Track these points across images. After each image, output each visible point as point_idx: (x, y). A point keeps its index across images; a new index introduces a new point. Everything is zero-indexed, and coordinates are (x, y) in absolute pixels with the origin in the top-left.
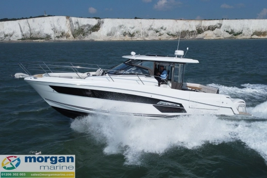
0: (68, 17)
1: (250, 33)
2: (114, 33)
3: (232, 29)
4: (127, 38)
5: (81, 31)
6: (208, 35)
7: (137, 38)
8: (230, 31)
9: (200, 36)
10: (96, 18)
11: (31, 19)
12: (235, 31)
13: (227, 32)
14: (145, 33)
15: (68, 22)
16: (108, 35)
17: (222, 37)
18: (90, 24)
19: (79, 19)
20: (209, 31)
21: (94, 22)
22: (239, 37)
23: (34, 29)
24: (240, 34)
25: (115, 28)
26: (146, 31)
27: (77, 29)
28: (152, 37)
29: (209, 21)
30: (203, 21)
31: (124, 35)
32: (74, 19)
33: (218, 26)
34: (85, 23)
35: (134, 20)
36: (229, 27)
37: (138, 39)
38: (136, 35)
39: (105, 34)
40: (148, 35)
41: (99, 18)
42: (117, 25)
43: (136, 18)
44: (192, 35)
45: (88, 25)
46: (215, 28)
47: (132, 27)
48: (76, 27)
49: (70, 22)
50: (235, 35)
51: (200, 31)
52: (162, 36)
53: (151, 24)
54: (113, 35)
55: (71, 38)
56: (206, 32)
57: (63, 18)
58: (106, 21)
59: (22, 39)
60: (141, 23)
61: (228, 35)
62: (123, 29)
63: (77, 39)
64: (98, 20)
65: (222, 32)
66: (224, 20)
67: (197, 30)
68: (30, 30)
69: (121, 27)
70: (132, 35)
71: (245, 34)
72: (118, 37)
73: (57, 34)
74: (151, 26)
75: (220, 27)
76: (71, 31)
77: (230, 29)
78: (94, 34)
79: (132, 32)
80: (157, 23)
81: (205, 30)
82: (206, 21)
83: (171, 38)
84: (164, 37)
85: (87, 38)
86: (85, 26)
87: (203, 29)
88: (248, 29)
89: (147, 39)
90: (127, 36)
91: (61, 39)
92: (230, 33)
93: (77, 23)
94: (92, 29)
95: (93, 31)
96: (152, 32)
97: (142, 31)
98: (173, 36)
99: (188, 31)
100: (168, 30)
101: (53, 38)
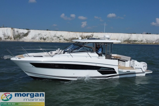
0: (12, 28)
2: (35, 37)
4: (42, 41)
5: (19, 36)
10: (27, 29)
14: (52, 38)
15: (12, 31)
16: (32, 38)
18: (24, 32)
19: (19, 29)
21: (25, 31)
25: (36, 35)
27: (17, 35)
28: (55, 40)
29: (87, 33)
30: (84, 33)
31: (41, 39)
32: (16, 30)
33: (92, 36)
34: (22, 32)
35: (46, 31)
36: (97, 36)
37: (48, 41)
38: (47, 39)
39: (30, 38)
40: (53, 40)
41: (29, 29)
42: (37, 34)
43: (47, 30)
45: (23, 33)
46: (90, 37)
47: (45, 34)
48: (16, 33)
49: (13, 31)
52: (61, 40)
53: (55, 34)
54: (35, 39)
55: (13, 40)
57: (10, 29)
58: (31, 31)
60: (50, 33)
62: (40, 36)
63: (16, 40)
64: (28, 30)
66: (94, 33)
69: (39, 34)
70: (45, 39)
72: (37, 40)
73: (6, 37)
74: (55, 35)
76: (13, 35)
78: (25, 38)
79: (45, 37)
80: (59, 33)
83: (66, 42)
84: (62, 41)
85: (21, 40)
86: (21, 33)
87: (83, 37)
89: (53, 41)
90: (42, 39)
91: (7, 40)
93: (18, 31)
94: (24, 35)
95: (25, 36)
96: (55, 38)
97: (50, 37)
98: (67, 40)
99: (75, 38)
100: (64, 37)
101: (3, 39)
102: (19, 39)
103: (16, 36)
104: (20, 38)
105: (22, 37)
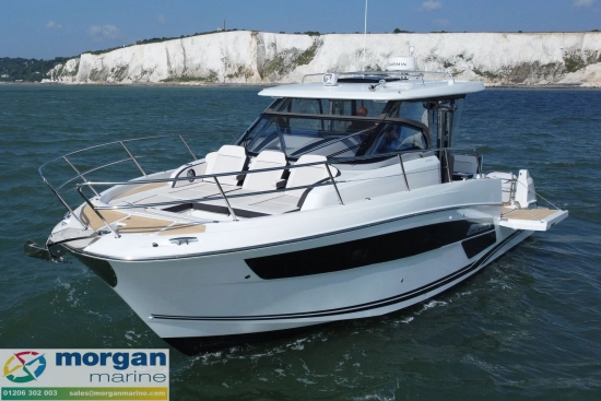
2: (344, 67)
5: (277, 65)
6: (598, 76)
9: (572, 78)
18: (298, 47)
19: (278, 36)
21: (304, 42)
23: (192, 59)
25: (346, 56)
26: (420, 64)
34: (288, 47)
35: (392, 36)
39: (324, 70)
42: (352, 51)
43: (397, 32)
45: (294, 50)
47: (388, 53)
48: (270, 54)
51: (573, 65)
53: (433, 46)
55: (255, 80)
56: (591, 67)
59: (167, 80)
60: (408, 42)
62: (363, 59)
63: (267, 81)
67: (567, 60)
68: (185, 62)
69: (360, 53)
73: (231, 71)
74: (433, 50)
76: (257, 61)
78: (301, 69)
80: (451, 43)
82: (598, 36)
85: (286, 80)
86: (287, 51)
87: (584, 58)
91: (234, 81)
93: (274, 45)
94: (300, 58)
95: (300, 64)
96: (433, 65)
98: (491, 75)
99: (537, 62)
100: (476, 62)
101: (222, 79)
102: (278, 76)
103: (268, 65)
104: (281, 73)
105: (289, 66)
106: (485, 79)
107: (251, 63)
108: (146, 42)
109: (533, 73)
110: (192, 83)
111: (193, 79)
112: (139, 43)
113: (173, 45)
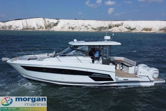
0: (44, 19)
1: (141, 29)
3: (130, 26)
4: (71, 30)
5: (49, 26)
6: (115, 30)
7: (75, 30)
8: (128, 27)
9: (110, 30)
10: (57, 19)
11: (28, 19)
12: (131, 27)
13: (126, 28)
14: (80, 27)
15: (44, 21)
17: (123, 31)
18: (54, 22)
19: (49, 19)
20: (116, 27)
21: (55, 21)
22: (134, 31)
23: (28, 24)
24: (134, 29)
26: (81, 27)
28: (83, 30)
29: (116, 21)
30: (113, 21)
31: (69, 29)
32: (47, 20)
33: (121, 24)
34: (52, 22)
35: (74, 20)
36: (128, 25)
38: (75, 28)
39: (60, 28)
40: (81, 29)
41: (58, 19)
42: (66, 23)
43: (76, 19)
44: (105, 29)
45: (53, 23)
46: (119, 25)
47: (74, 24)
48: (47, 23)
50: (131, 30)
51: (110, 27)
52: (89, 29)
54: (64, 28)
55: (44, 29)
56: (113, 28)
57: (42, 19)
58: (61, 20)
59: (23, 29)
60: (78, 22)
61: (127, 30)
62: (69, 25)
63: (47, 30)
64: (58, 20)
65: (123, 28)
66: (125, 21)
67: (109, 26)
68: (27, 25)
70: (73, 29)
71: (138, 30)
72: (66, 29)
73: (38, 27)
74: (83, 24)
75: (122, 25)
76: (45, 25)
77: (128, 26)
78: (55, 27)
79: (73, 26)
80: (87, 22)
81: (113, 27)
82: (114, 22)
83: (94, 31)
85: (51, 30)
86: (52, 23)
87: (112, 26)
88: (139, 26)
89: (81, 31)
90: (71, 29)
91: (40, 30)
92: (128, 29)
93: (48, 21)
94: (55, 25)
95: (55, 26)
96: (83, 27)
97: (78, 26)
98: (95, 29)
99: (103, 27)
100: (92, 26)
101: (36, 29)
104: (50, 28)
105: (52, 26)
106: (94, 30)
107: (43, 26)
108: (16, 20)
109: (103, 29)
110: (29, 30)
111: (29, 29)
112: (15, 20)
113: (24, 21)
